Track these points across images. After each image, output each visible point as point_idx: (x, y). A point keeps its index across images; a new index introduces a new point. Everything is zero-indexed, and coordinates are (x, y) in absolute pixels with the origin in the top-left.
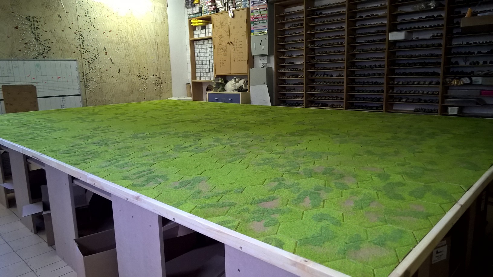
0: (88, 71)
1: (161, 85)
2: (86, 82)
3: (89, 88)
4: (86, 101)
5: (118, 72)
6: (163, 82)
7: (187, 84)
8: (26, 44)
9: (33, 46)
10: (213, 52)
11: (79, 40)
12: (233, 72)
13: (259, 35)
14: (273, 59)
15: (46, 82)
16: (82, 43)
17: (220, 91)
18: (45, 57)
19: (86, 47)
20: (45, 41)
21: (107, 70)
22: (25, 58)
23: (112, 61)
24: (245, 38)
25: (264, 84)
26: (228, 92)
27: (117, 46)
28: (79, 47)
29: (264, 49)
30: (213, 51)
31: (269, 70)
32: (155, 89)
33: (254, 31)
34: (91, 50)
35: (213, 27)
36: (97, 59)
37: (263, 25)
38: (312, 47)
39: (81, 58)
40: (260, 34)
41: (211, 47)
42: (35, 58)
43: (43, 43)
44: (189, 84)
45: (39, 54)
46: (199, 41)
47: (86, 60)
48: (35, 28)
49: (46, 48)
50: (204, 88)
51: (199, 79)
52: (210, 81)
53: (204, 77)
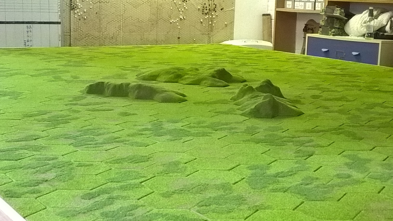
1: (213, 14)
3: (78, 10)
4: (70, 35)
6: (218, 8)
7: (264, 15)
17: (334, 35)
26: (352, 38)
32: (202, 20)
44: (270, 14)
50: (300, 26)
51: (290, 7)
52: (315, 12)
53: (303, 3)
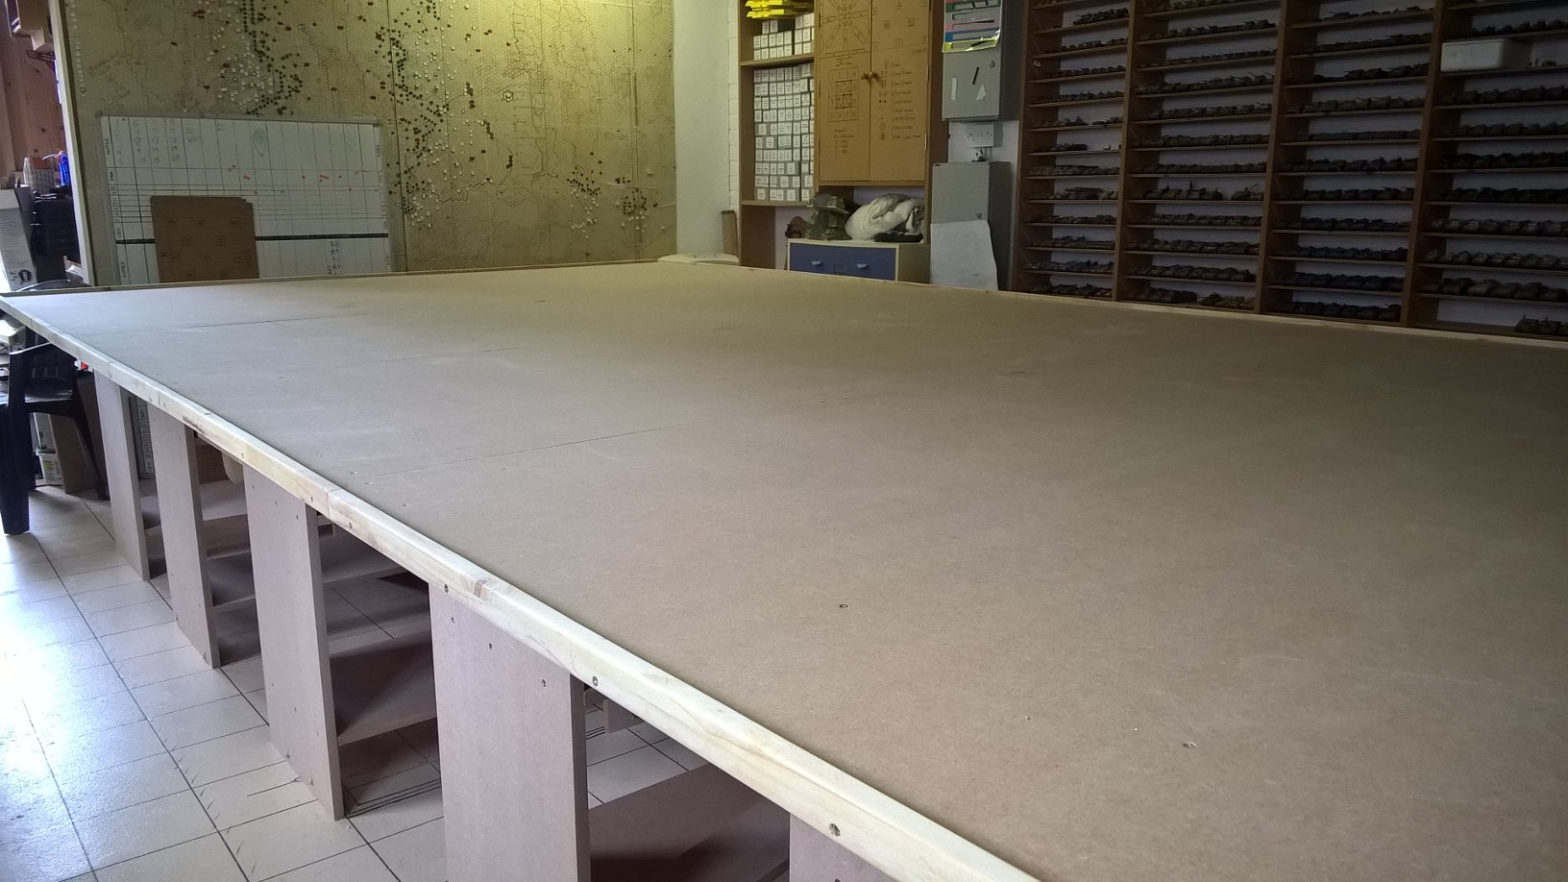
0: (413, 161)
1: (641, 213)
2: (405, 195)
3: (416, 214)
4: (406, 256)
5: (508, 167)
6: (649, 204)
7: (724, 213)
8: (226, 66)
9: (246, 74)
10: (812, 108)
11: (389, 58)
12: (877, 175)
13: (971, 49)
14: (1012, 132)
15: (282, 191)
16: (399, 67)
17: (829, 239)
18: (284, 111)
19: (410, 83)
20: (283, 58)
21: (472, 159)
22: (221, 111)
23: (488, 128)
24: (924, 61)
25: (980, 217)
26: (856, 242)
27: (507, 80)
28: (388, 81)
29: (987, 96)
30: (813, 103)
31: (998, 170)
32: (623, 225)
33: (955, 37)
34: (427, 92)
35: (819, 24)
36: (442, 121)
37: (986, 15)
38: (1152, 93)
39: (392, 118)
40: (973, 46)
41: (809, 92)
42: (253, 113)
43: (277, 65)
44: (733, 212)
45: (266, 101)
46: (771, 71)
47: (409, 123)
48: (256, 16)
49: (289, 82)
50: (781, 226)
51: (763, 198)
52: (800, 204)
53: (782, 191)
